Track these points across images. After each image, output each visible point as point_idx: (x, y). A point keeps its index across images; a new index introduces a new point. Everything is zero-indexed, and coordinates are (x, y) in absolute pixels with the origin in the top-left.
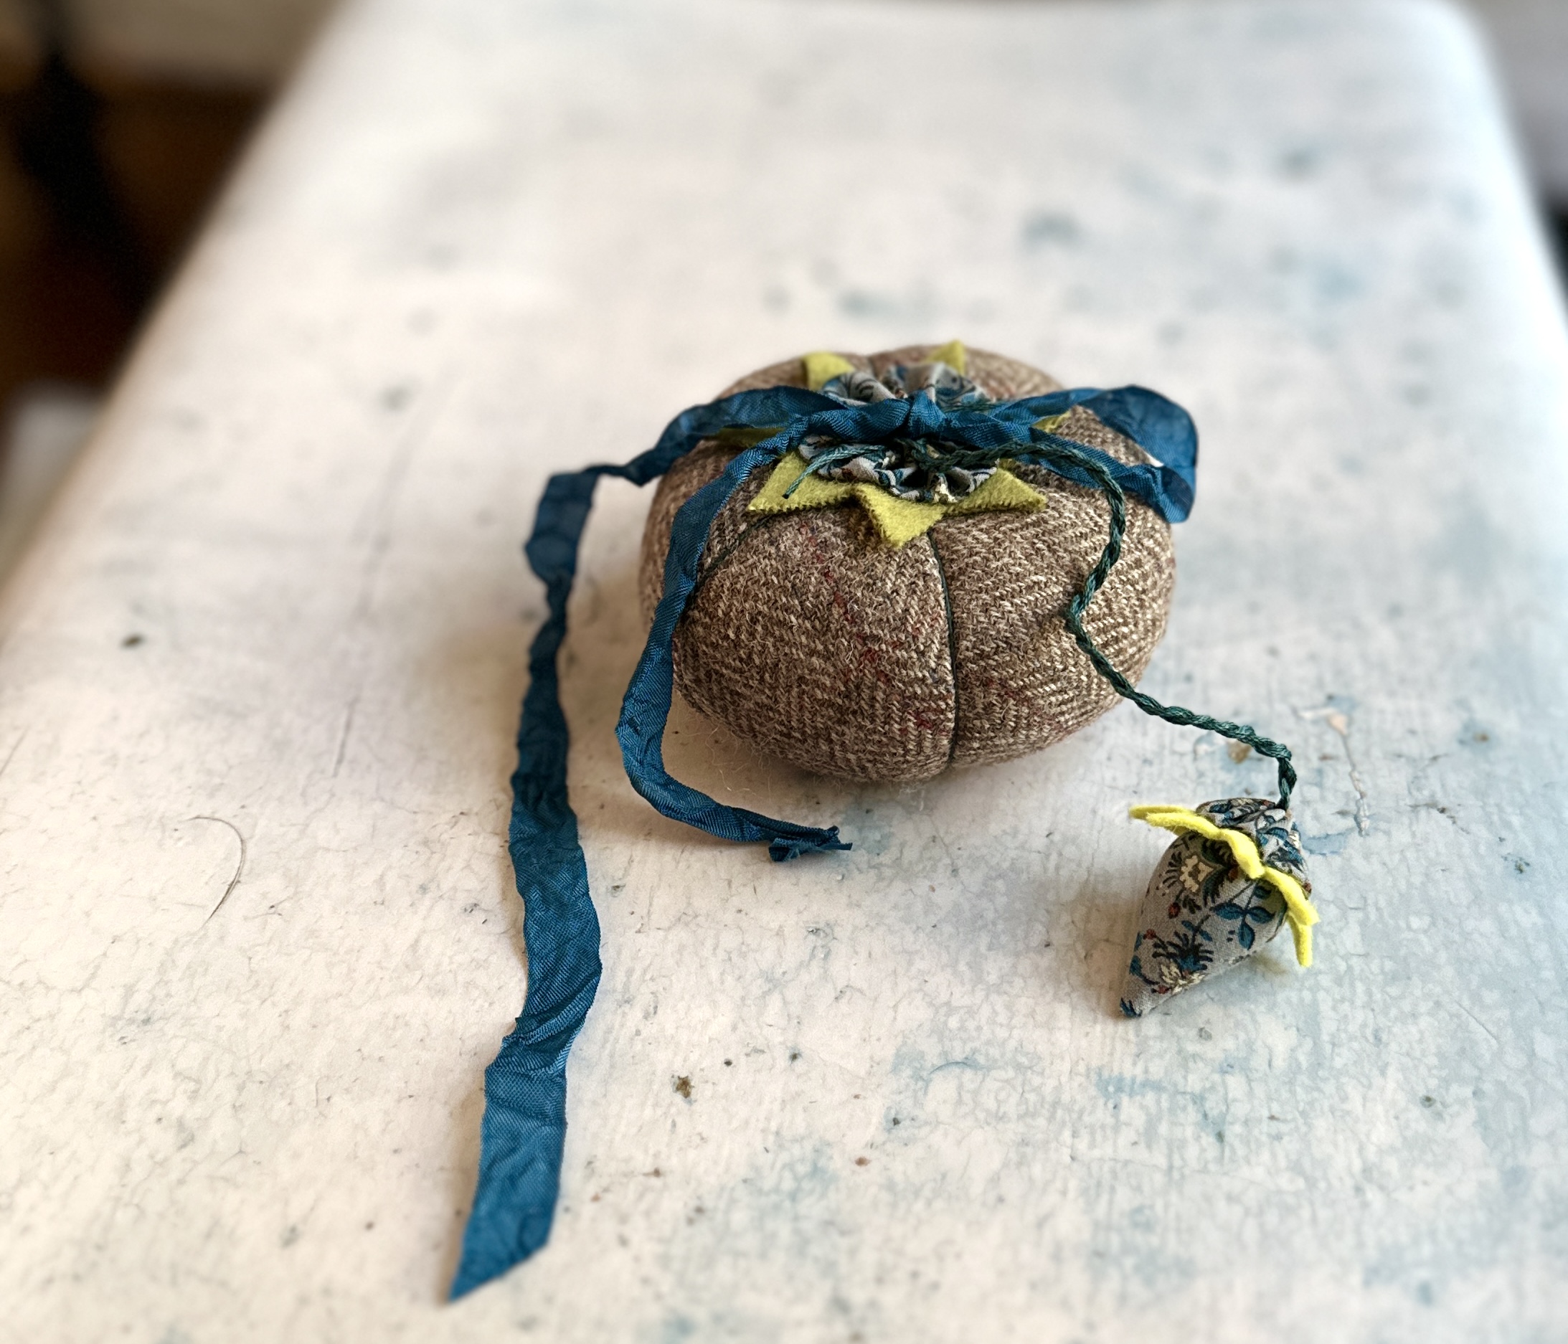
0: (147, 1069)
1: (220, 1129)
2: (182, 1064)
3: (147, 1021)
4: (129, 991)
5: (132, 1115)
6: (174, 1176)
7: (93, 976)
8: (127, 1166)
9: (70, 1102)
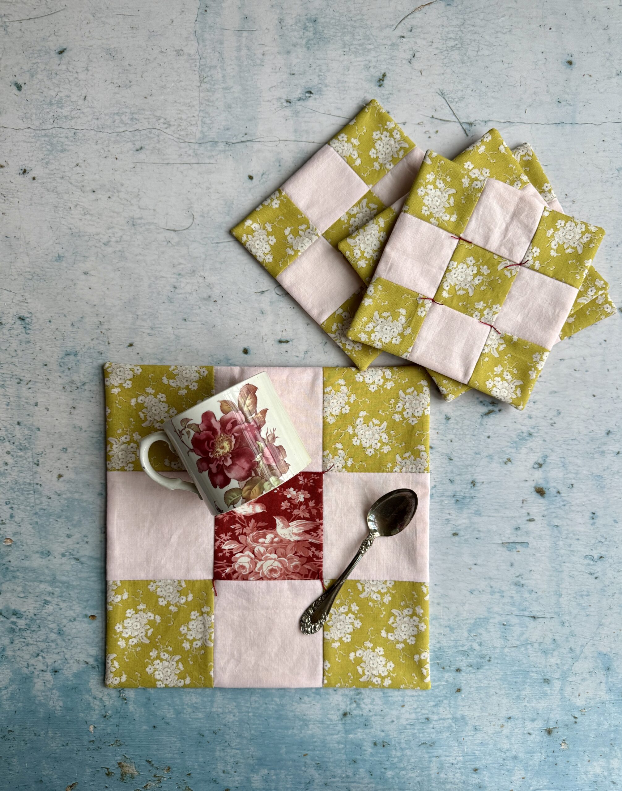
0: (122, 230)
1: (109, 250)
2: (124, 236)
3: (134, 225)
4: (141, 218)
5: (110, 231)
6: (97, 245)
7: (144, 209)
8: (97, 234)
9: (111, 217)
